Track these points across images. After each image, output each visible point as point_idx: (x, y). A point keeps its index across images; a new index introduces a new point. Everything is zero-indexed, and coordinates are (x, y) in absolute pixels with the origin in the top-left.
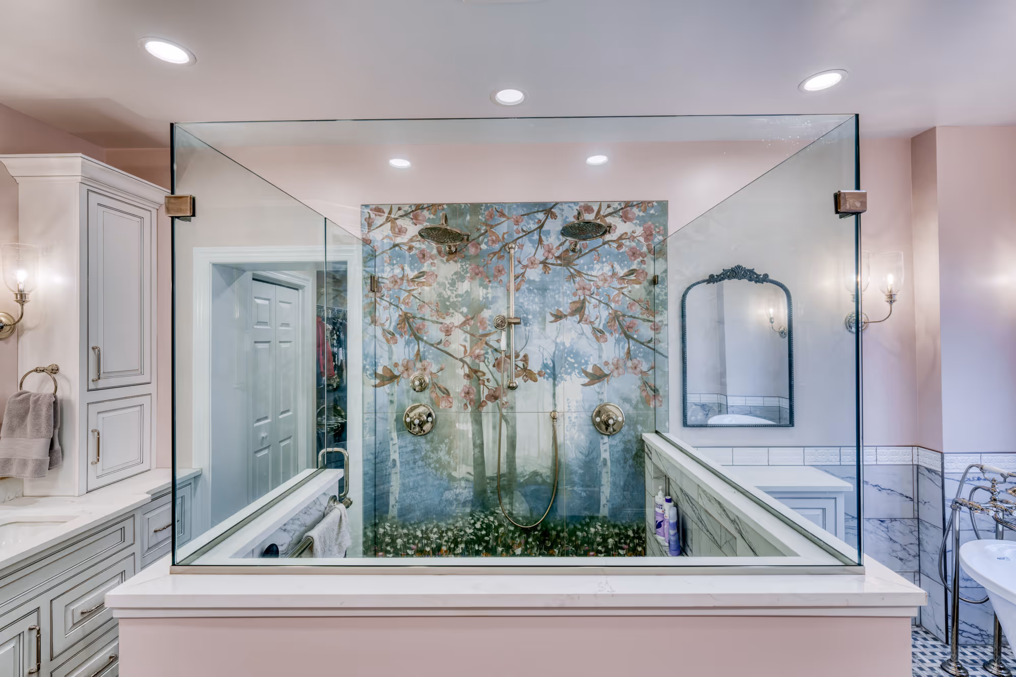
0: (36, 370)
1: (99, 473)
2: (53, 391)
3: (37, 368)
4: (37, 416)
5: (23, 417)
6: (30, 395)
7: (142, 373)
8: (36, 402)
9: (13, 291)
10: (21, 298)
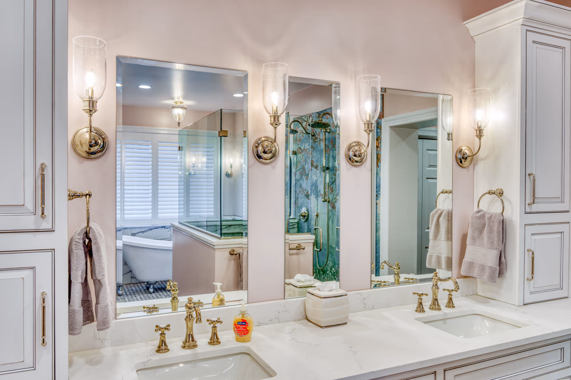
0: (489, 193)
1: (532, 290)
2: (501, 211)
3: (490, 191)
4: (491, 231)
5: (481, 231)
6: (485, 213)
7: (562, 202)
8: (490, 218)
9: (475, 129)
10: (480, 133)
